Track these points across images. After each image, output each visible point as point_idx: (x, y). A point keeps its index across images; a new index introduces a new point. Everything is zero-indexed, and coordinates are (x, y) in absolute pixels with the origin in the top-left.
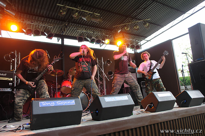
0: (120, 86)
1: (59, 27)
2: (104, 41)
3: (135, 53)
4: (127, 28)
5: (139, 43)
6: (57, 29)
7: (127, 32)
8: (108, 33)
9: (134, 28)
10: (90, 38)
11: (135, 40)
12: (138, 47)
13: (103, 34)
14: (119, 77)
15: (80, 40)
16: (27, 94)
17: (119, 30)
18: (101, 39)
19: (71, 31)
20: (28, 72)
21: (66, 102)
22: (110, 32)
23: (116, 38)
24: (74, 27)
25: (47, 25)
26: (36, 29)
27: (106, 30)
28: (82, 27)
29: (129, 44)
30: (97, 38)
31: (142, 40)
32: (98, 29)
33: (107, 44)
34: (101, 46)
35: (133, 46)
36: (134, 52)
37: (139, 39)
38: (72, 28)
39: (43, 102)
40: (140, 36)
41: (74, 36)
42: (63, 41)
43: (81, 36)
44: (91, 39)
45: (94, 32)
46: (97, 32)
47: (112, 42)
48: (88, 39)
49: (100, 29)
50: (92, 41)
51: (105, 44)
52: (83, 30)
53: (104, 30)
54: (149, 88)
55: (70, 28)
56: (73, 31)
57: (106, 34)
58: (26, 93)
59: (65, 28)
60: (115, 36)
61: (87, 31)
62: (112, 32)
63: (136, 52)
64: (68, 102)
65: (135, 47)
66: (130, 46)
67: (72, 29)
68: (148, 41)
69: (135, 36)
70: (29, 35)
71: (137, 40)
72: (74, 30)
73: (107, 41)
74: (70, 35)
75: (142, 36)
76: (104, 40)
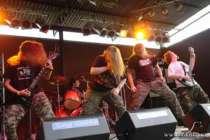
0: (143, 98)
1: (56, 16)
2: (118, 34)
3: (161, 48)
4: (151, 14)
5: (166, 34)
6: (52, 19)
7: (152, 19)
8: (123, 21)
9: (161, 13)
10: (100, 29)
11: (161, 29)
12: (166, 40)
13: (117, 23)
14: (143, 85)
15: (87, 32)
16: (21, 113)
17: (140, 17)
18: (115, 31)
19: (72, 20)
20: (19, 79)
21: (87, 122)
22: (125, 20)
23: (135, 28)
24: (75, 15)
25: (39, 14)
26: (25, 20)
27: (120, 18)
28: (88, 14)
29: (154, 35)
30: (109, 30)
31: (170, 30)
32: (109, 17)
33: (122, 37)
34: (113, 40)
35: (159, 38)
36: (160, 46)
37: (166, 28)
38: (73, 15)
39: (57, 123)
40: (168, 24)
41: (76, 27)
42: (61, 36)
43: (87, 28)
44: (102, 31)
45: (104, 21)
46: (107, 20)
47: (130, 34)
48: (97, 31)
49: (112, 16)
50: (103, 34)
51: (120, 37)
52: (89, 19)
53: (118, 17)
54: (188, 98)
55: (71, 16)
56: (75, 21)
57: (120, 23)
58: (20, 111)
59: (65, 17)
60: (134, 26)
61: (95, 20)
62: (130, 19)
63: (163, 47)
64: (90, 123)
65: (162, 40)
66: (155, 39)
67: (74, 17)
68: (180, 30)
69: (161, 24)
70: (15, 28)
71: (164, 30)
72: (76, 19)
73: (123, 33)
74: (70, 26)
75: (170, 24)
76: (119, 32)
